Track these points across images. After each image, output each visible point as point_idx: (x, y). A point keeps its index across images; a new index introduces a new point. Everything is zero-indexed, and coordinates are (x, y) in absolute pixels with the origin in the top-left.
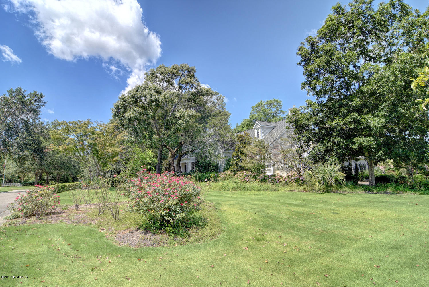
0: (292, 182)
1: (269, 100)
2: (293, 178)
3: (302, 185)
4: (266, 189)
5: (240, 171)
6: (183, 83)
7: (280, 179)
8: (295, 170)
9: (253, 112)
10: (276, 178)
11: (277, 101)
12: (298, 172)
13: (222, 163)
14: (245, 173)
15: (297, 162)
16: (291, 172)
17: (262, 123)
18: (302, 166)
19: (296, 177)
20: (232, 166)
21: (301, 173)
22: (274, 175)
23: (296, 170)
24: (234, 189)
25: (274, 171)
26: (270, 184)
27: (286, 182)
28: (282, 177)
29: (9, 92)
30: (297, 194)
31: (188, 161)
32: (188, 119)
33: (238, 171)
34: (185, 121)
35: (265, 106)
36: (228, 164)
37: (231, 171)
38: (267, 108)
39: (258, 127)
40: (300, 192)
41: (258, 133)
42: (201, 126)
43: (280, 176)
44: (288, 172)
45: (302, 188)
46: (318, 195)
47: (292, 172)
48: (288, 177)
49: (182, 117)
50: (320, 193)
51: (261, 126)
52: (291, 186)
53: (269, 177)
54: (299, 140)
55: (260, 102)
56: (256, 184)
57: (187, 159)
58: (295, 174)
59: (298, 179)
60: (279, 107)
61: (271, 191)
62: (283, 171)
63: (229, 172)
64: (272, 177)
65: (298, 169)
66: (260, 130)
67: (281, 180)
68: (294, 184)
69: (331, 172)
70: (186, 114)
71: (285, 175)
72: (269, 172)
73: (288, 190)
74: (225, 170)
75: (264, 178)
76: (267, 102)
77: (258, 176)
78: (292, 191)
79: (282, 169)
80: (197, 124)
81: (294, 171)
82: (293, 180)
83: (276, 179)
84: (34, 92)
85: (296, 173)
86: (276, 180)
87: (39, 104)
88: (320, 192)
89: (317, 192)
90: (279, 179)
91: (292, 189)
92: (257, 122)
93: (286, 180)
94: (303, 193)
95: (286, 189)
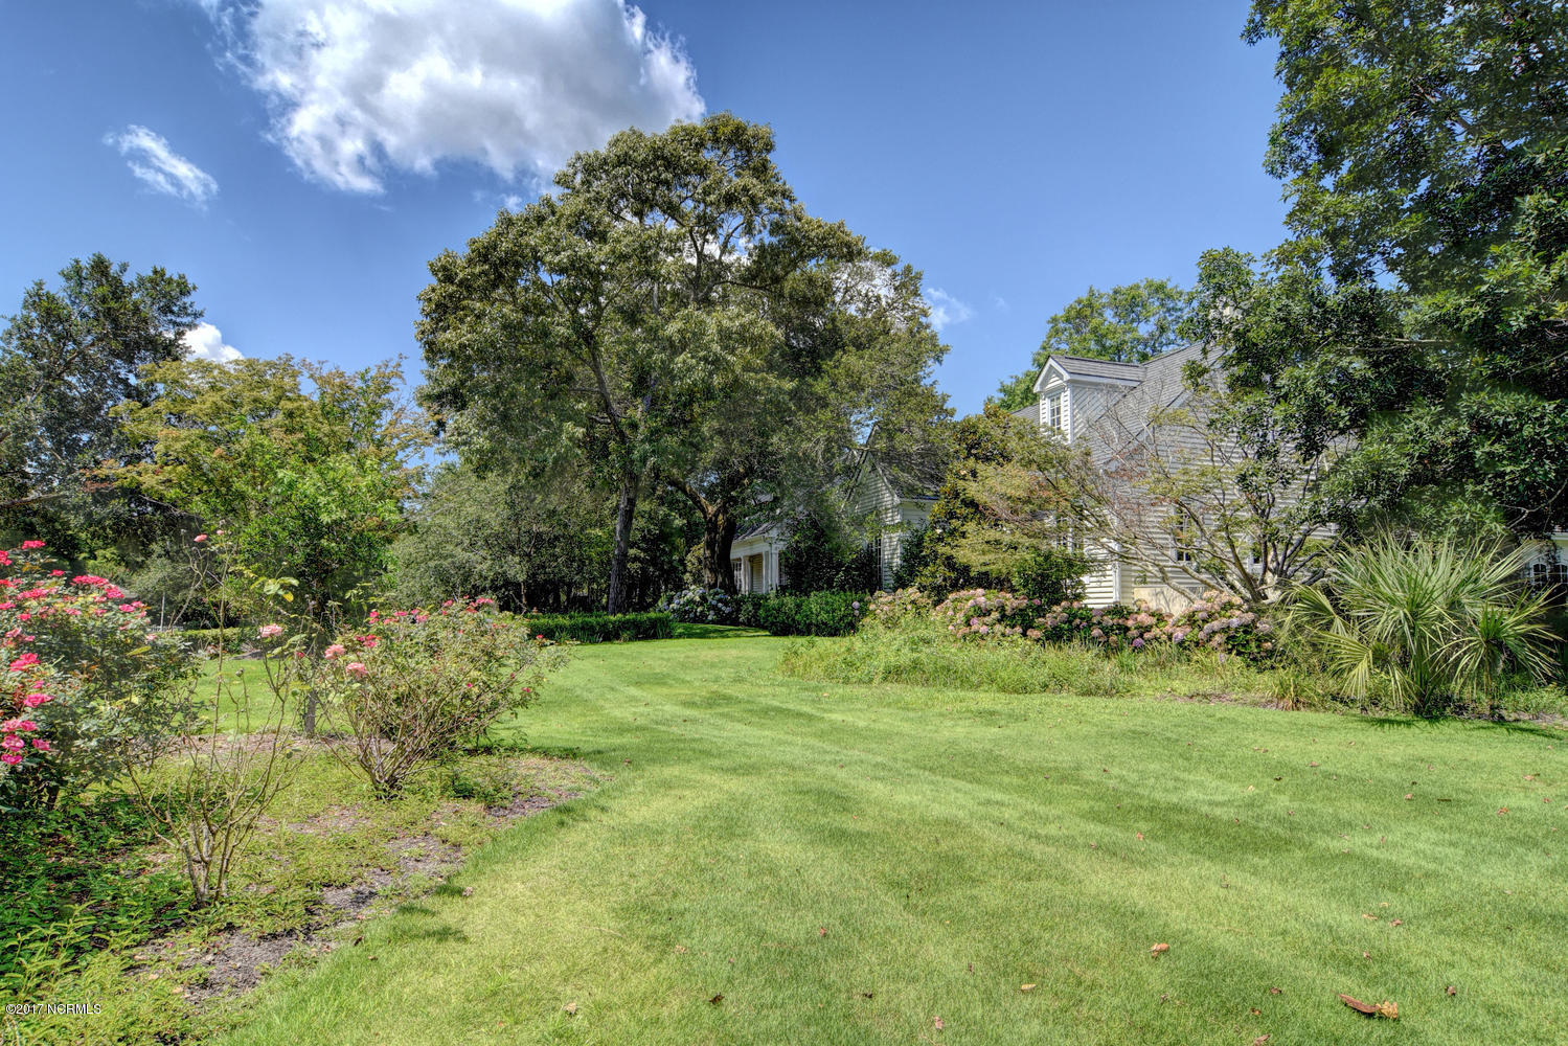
0: (1214, 643)
1: (1125, 285)
2: (1216, 625)
3: (1269, 663)
4: (1057, 683)
5: (962, 588)
6: (712, 198)
7: (1148, 629)
8: (1232, 587)
9: (1053, 341)
10: (1130, 623)
11: (1160, 288)
12: (1249, 595)
13: (892, 553)
14: (980, 596)
15: (1245, 540)
16: (1206, 595)
17: (1077, 365)
18: (1272, 566)
19: (1237, 619)
20: (926, 565)
21: (1266, 598)
22: (1117, 611)
23: (1237, 584)
24: (893, 674)
25: (1124, 588)
26: (1089, 656)
27: (1181, 644)
28: (1160, 617)
29: (68, 278)
30: (1234, 721)
31: (767, 548)
32: (716, 348)
33: (955, 587)
34: (705, 359)
35: (1109, 314)
36: (915, 557)
37: (922, 589)
38: (1115, 321)
39: (1054, 382)
40: (1255, 704)
41: (1056, 411)
42: (789, 385)
43: (1153, 615)
44: (1193, 596)
45: (1266, 682)
46: (1374, 736)
47: (1214, 593)
48: (1191, 620)
49: (690, 340)
50: (1382, 722)
51: (1067, 377)
52: (1204, 670)
53: (1095, 620)
54: (1255, 421)
55: (1084, 296)
56: (1011, 652)
57: (765, 540)
58: (1228, 606)
59: (1247, 629)
60: (1170, 319)
61: (1088, 693)
62: (1169, 592)
63: (912, 592)
64: (1109, 620)
65: (1248, 580)
66: (1066, 399)
67: (1156, 631)
68: (1220, 657)
69: (1456, 591)
70: (712, 329)
71: (1178, 608)
72: (1100, 591)
73: (1184, 690)
74: (901, 583)
75: (1070, 622)
76: (1116, 292)
77: (1040, 611)
78: (1205, 696)
79: (1164, 580)
80: (771, 378)
81: (1227, 589)
82: (1218, 638)
83: (1127, 629)
84: (155, 272)
85: (1237, 600)
86: (1129, 634)
87: (178, 320)
88: (1382, 715)
89: (1364, 709)
90: (1144, 629)
91: (1206, 685)
92: (1051, 361)
93: (1179, 634)
94: (1273, 715)
95: (1176, 684)
